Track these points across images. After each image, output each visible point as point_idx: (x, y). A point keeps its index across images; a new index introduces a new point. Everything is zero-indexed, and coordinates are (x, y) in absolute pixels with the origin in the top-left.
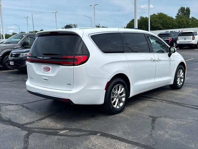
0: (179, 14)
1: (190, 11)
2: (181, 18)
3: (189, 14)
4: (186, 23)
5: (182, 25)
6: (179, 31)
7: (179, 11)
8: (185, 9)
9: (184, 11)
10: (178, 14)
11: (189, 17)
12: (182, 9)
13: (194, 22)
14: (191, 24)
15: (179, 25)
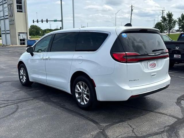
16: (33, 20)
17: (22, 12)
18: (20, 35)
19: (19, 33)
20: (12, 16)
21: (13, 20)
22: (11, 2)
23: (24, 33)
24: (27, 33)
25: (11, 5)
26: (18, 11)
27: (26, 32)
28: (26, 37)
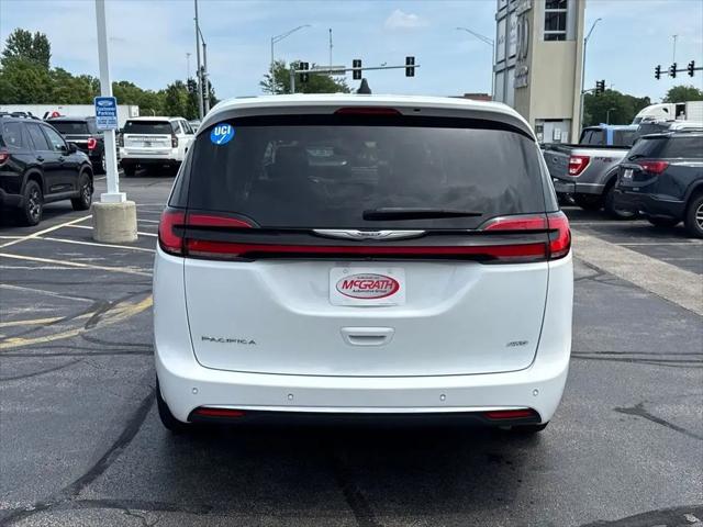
0: (13, 53)
1: (48, 47)
2: (21, 67)
3: (48, 57)
4: (44, 86)
5: (29, 91)
6: (47, 114)
7: (10, 41)
8: (33, 37)
9: (28, 47)
10: (7, 53)
11: (47, 65)
12: (21, 39)
13: (70, 85)
14: (63, 91)
15: (19, 92)
16: (658, 69)
17: (562, 37)
18: (542, 127)
19: (541, 120)
20: (525, 57)
21: (527, 73)
22: (526, 6)
23: (560, 120)
24: (571, 120)
25: (525, 15)
26: (550, 38)
27: (566, 116)
28: (566, 135)
